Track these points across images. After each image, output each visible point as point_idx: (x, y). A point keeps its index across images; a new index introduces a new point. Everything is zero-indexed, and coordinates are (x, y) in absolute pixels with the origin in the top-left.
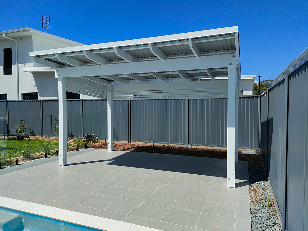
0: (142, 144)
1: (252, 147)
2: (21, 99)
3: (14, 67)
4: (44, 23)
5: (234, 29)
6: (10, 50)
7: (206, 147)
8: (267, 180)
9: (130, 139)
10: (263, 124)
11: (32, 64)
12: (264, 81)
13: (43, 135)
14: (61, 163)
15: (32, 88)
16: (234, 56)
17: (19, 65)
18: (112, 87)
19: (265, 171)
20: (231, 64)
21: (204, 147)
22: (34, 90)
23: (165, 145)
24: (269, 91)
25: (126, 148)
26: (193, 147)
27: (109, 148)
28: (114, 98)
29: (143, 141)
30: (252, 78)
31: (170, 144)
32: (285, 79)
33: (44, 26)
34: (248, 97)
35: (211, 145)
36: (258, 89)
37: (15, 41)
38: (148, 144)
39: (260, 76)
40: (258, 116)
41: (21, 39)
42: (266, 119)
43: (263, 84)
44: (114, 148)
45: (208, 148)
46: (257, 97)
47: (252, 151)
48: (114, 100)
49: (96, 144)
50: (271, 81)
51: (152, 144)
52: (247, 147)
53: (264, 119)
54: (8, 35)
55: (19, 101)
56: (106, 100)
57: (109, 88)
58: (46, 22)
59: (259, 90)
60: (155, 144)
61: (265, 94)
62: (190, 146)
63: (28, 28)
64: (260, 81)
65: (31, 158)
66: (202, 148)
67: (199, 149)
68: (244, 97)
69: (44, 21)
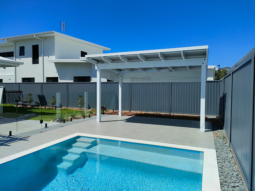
0: (139, 112)
1: (213, 114)
2: (45, 82)
3: (40, 59)
4: (62, 27)
5: (206, 47)
6: (37, 46)
7: (183, 114)
8: (222, 129)
9: (131, 109)
10: (221, 99)
11: (54, 57)
12: (222, 69)
13: (68, 106)
14: (98, 120)
15: (54, 74)
16: (205, 59)
17: (44, 57)
18: (122, 74)
19: (222, 125)
20: (203, 63)
21: (182, 115)
22: (56, 75)
23: (155, 113)
24: (224, 78)
25: (129, 115)
26: (174, 114)
27: (120, 114)
28: (124, 82)
29: (139, 110)
30: (214, 68)
31: (158, 112)
32: (231, 74)
33: (62, 29)
34: (212, 82)
35: (186, 113)
36: (217, 75)
37: (42, 40)
38: (143, 113)
39: (219, 65)
40: (218, 94)
41: (46, 39)
42: (222, 95)
43: (221, 70)
44: (123, 115)
45: (184, 115)
46: (218, 82)
47: (214, 117)
48: (123, 83)
49: (108, 112)
50: (228, 68)
51: (146, 113)
52: (211, 114)
53: (221, 95)
54: (37, 36)
55: (44, 83)
56: (118, 83)
57: (121, 75)
58: (63, 26)
59: (219, 76)
60: (148, 113)
61: (222, 80)
62: (172, 114)
63: (53, 31)
64: (220, 68)
65: (76, 118)
66: (180, 115)
67: (178, 115)
68: (209, 82)
69: (62, 25)
